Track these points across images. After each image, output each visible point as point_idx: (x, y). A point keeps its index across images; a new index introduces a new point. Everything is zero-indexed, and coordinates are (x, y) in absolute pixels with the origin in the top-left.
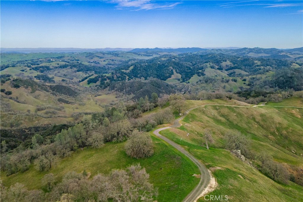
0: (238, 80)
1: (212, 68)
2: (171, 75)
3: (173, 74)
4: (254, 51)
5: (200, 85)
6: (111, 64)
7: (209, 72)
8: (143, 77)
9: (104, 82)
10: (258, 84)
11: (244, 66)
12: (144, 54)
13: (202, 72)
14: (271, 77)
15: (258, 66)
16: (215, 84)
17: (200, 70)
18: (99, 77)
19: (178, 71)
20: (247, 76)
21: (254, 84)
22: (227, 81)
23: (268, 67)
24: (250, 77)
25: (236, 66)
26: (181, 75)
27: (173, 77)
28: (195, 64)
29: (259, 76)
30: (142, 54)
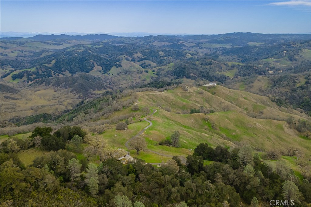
0: (149, 71)
1: (126, 60)
2: (93, 67)
3: (94, 67)
4: (158, 39)
5: (121, 76)
6: (22, 56)
7: (126, 64)
8: (67, 70)
9: (31, 77)
10: (163, 74)
11: (151, 57)
12: (53, 42)
13: (119, 64)
14: (171, 68)
15: (162, 56)
16: (133, 75)
17: (117, 62)
18: (24, 73)
19: (98, 63)
20: (155, 67)
21: (161, 73)
22: (141, 73)
23: (170, 57)
24: (157, 68)
25: (145, 58)
26: (101, 67)
27: (95, 69)
28: (111, 57)
29: (163, 67)
30: (50, 43)
